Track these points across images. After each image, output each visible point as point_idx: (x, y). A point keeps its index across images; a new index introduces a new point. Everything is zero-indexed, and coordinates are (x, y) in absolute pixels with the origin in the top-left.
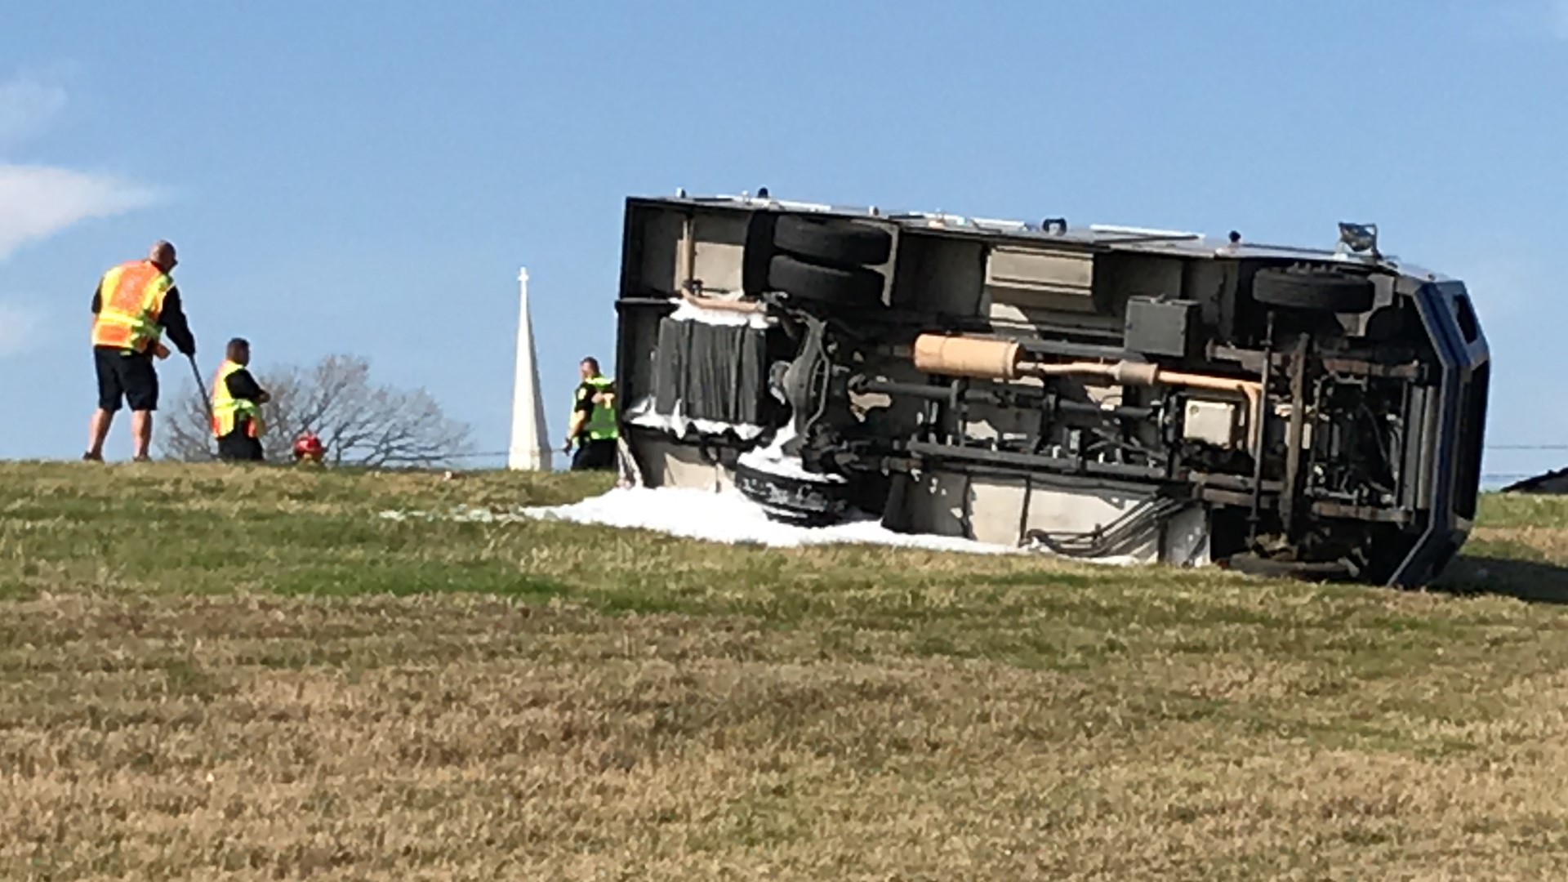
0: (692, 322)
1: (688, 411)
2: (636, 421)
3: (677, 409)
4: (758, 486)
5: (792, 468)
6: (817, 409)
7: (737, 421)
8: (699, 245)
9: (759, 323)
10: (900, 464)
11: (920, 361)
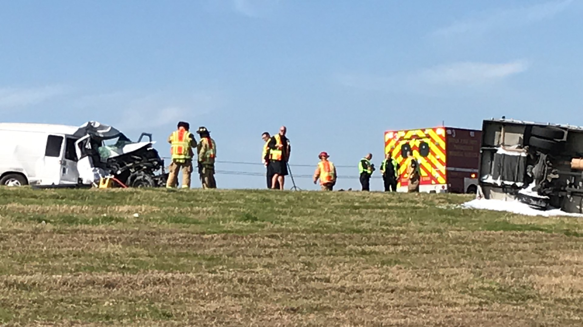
0: (504, 155)
1: (503, 179)
2: (485, 181)
3: (499, 178)
4: (527, 200)
5: (535, 194)
6: (543, 179)
7: (517, 181)
8: (506, 134)
9: (524, 155)
10: (564, 194)
11: (573, 166)
